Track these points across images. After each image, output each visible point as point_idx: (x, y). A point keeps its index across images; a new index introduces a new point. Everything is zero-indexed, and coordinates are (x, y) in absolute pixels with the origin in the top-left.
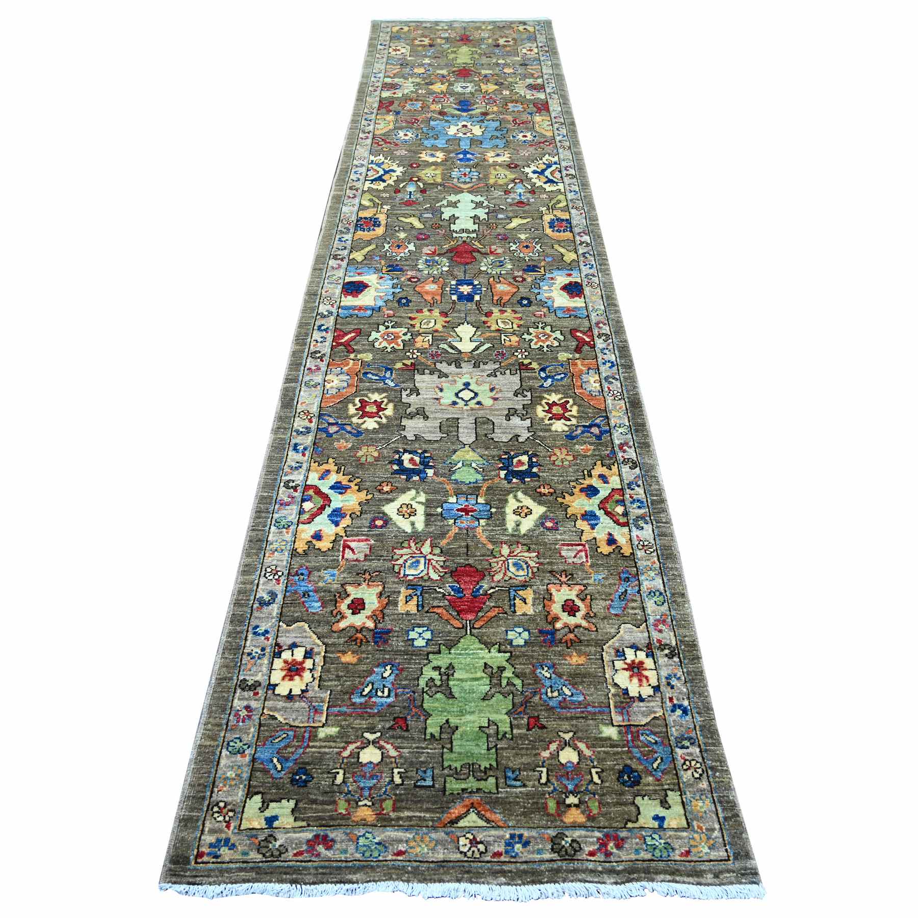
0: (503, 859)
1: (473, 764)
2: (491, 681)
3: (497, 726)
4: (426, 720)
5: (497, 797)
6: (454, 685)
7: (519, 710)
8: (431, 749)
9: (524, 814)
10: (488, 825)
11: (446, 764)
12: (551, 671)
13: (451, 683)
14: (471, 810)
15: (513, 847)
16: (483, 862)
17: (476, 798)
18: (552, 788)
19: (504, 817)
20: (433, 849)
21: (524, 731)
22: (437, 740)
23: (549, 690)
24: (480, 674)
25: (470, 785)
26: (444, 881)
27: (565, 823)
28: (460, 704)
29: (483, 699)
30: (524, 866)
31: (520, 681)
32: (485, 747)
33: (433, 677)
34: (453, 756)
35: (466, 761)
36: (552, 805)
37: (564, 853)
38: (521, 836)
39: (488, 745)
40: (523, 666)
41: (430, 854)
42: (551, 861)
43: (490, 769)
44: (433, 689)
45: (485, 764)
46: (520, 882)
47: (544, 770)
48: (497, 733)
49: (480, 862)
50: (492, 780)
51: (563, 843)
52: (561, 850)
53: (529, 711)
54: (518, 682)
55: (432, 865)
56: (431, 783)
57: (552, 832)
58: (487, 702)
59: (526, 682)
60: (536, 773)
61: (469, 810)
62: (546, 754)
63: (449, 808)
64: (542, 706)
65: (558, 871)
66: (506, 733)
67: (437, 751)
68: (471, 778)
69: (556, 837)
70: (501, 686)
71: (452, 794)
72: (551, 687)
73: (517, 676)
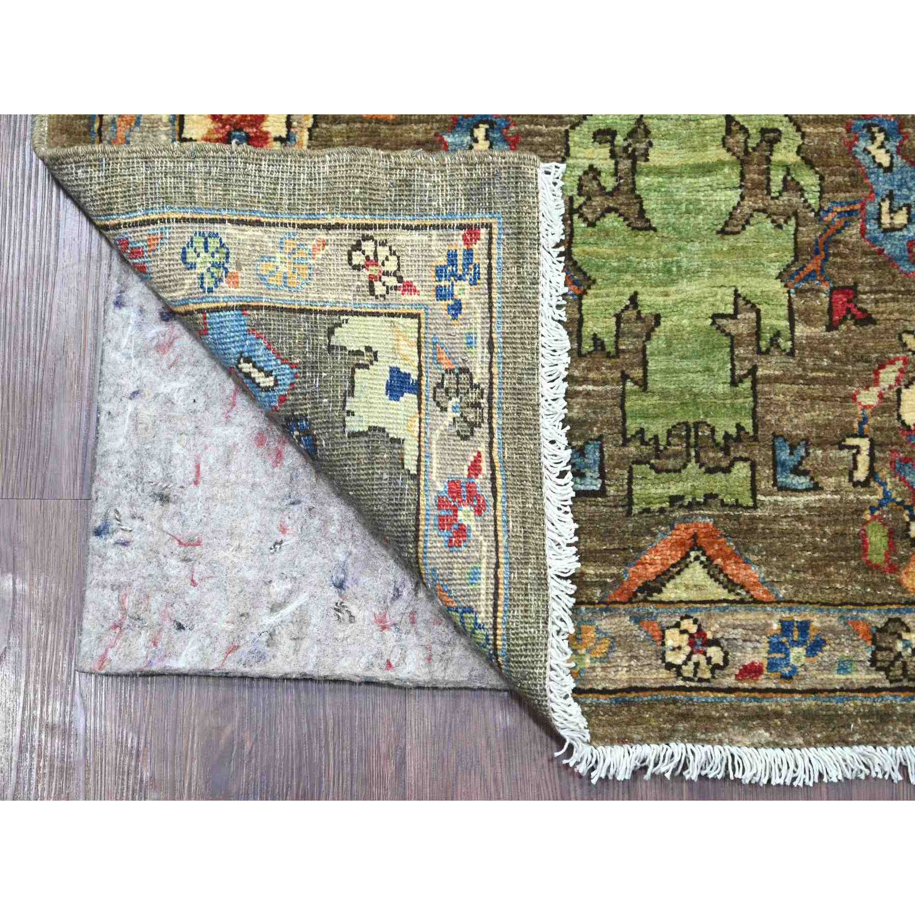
0: (763, 682)
1: (697, 425)
2: (742, 176)
3: (758, 312)
4: (580, 298)
5: (753, 519)
6: (649, 188)
7: (810, 267)
8: (595, 382)
9: (813, 566)
10: (732, 597)
11: (632, 426)
12: (892, 145)
13: (642, 181)
14: (693, 554)
15: (787, 655)
16: (719, 690)
17: (704, 519)
18: (880, 496)
19: (769, 574)
20: (605, 659)
21: (819, 331)
22: (609, 356)
23: (886, 206)
24: (715, 153)
25: (688, 486)
26: (631, 741)
27: (905, 591)
28: (664, 248)
29: (723, 232)
30: (808, 703)
31: (815, 180)
32: (726, 374)
33: (597, 164)
34: (650, 401)
35: (680, 418)
36: (877, 539)
37: (899, 672)
38: (804, 627)
39: (733, 370)
40: (822, 130)
41: (599, 672)
42: (870, 690)
43: (738, 439)
44: (597, 201)
45: (725, 425)
46: (800, 740)
47: (864, 444)
48: (757, 333)
49: (712, 690)
50: (742, 470)
51: (899, 646)
52: (892, 664)
53: (833, 271)
54: (809, 180)
55: (603, 699)
56: (596, 486)
57: (874, 618)
58: (731, 238)
59: (828, 179)
60: (845, 453)
61: (687, 555)
62: (869, 398)
63: (640, 550)
64: (865, 254)
65: (884, 717)
66: (778, 334)
67: (609, 388)
68: (692, 466)
69: (881, 630)
70: (769, 193)
71: (647, 510)
72: (891, 196)
73: (809, 163)
